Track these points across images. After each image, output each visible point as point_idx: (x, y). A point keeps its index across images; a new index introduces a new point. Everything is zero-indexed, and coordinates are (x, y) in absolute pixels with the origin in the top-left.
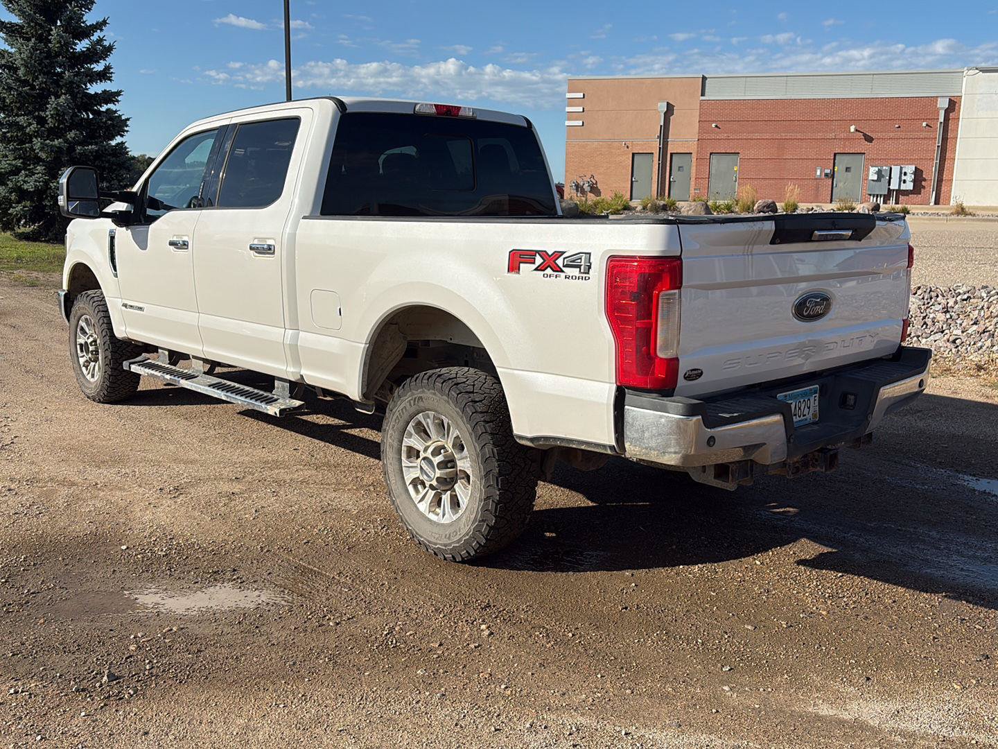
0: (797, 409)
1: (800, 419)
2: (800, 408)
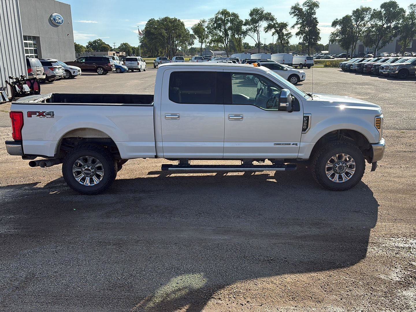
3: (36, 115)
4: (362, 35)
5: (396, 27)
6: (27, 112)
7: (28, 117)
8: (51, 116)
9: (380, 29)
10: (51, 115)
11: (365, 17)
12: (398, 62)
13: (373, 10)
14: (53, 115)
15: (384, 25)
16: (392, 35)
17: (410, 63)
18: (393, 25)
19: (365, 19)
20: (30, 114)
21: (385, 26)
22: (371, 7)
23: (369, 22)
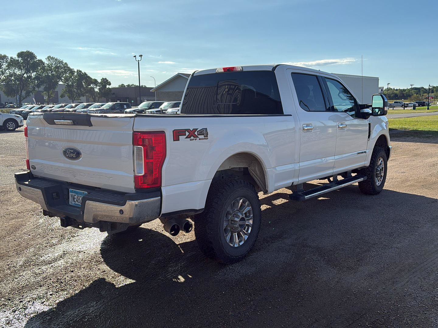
0: (78, 199)
1: (79, 204)
2: (79, 199)
3: (185, 137)
4: (2, 84)
5: (37, 78)
6: (173, 131)
7: (174, 140)
8: (204, 137)
9: (20, 78)
10: (203, 134)
11: (3, 64)
12: (92, 107)
13: (10, 58)
14: (206, 136)
15: (23, 75)
16: (35, 85)
17: (108, 108)
18: (33, 75)
19: (2, 67)
20: (177, 134)
21: (25, 75)
22: (7, 55)
23: (7, 71)
